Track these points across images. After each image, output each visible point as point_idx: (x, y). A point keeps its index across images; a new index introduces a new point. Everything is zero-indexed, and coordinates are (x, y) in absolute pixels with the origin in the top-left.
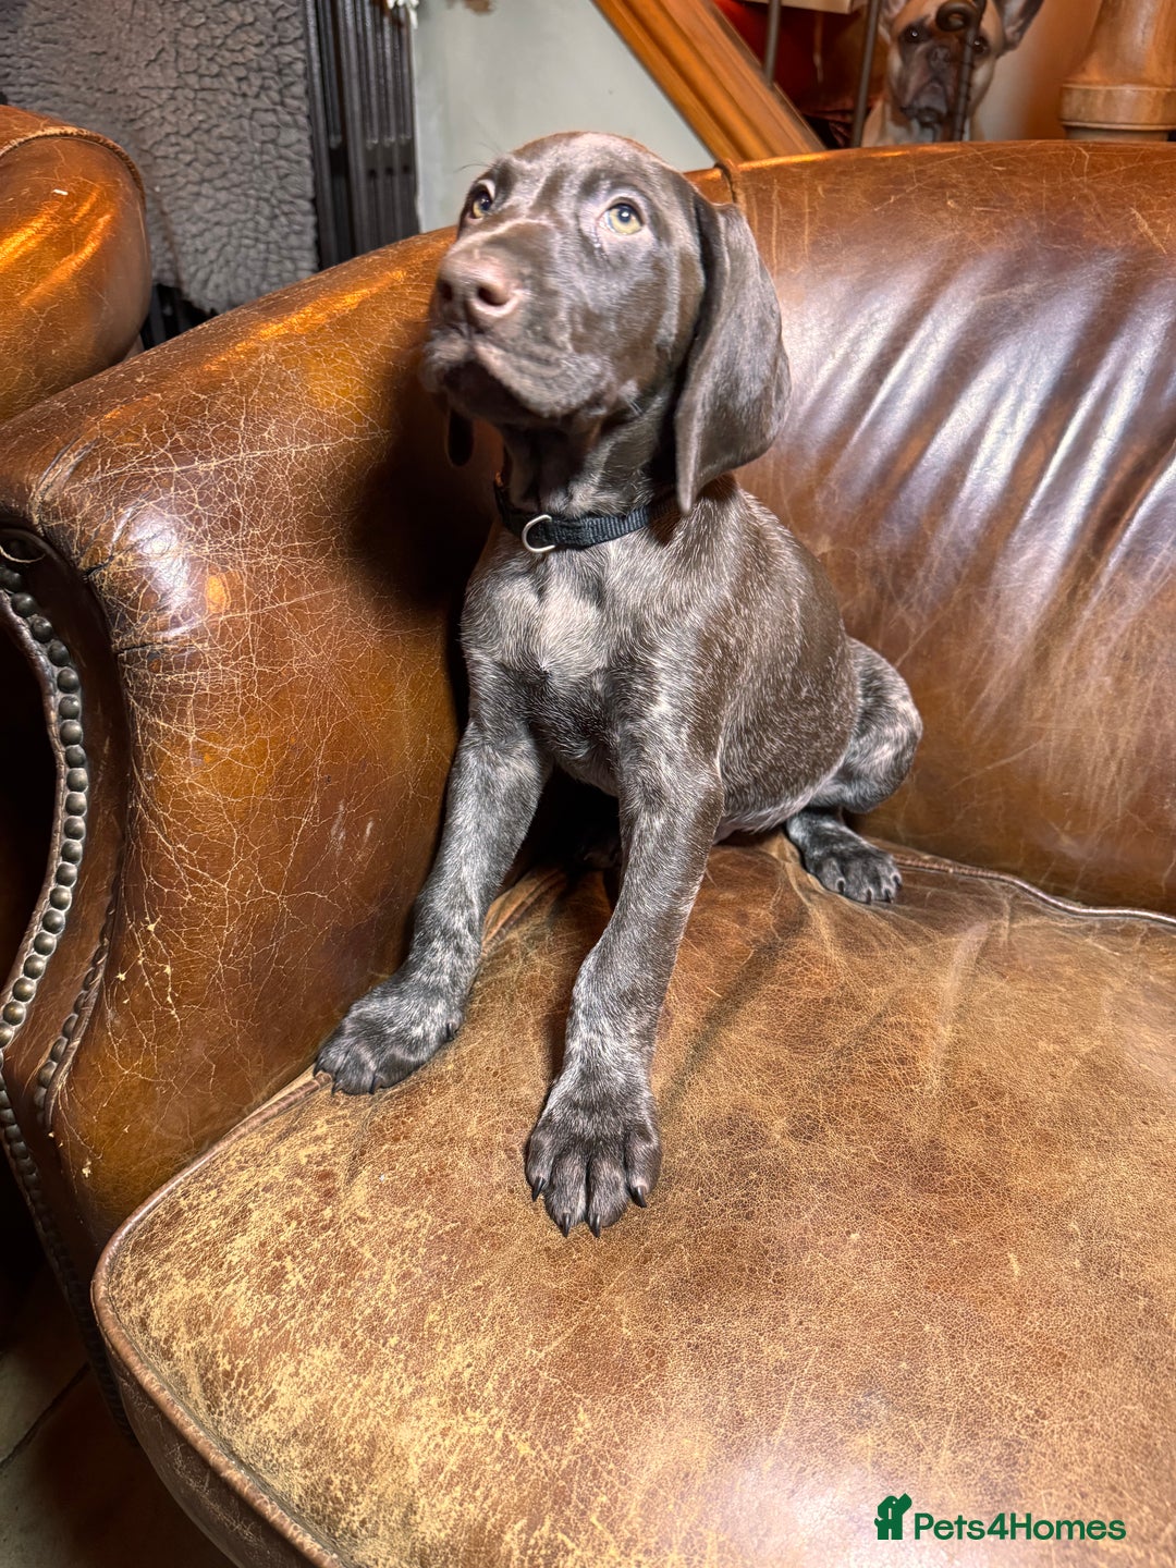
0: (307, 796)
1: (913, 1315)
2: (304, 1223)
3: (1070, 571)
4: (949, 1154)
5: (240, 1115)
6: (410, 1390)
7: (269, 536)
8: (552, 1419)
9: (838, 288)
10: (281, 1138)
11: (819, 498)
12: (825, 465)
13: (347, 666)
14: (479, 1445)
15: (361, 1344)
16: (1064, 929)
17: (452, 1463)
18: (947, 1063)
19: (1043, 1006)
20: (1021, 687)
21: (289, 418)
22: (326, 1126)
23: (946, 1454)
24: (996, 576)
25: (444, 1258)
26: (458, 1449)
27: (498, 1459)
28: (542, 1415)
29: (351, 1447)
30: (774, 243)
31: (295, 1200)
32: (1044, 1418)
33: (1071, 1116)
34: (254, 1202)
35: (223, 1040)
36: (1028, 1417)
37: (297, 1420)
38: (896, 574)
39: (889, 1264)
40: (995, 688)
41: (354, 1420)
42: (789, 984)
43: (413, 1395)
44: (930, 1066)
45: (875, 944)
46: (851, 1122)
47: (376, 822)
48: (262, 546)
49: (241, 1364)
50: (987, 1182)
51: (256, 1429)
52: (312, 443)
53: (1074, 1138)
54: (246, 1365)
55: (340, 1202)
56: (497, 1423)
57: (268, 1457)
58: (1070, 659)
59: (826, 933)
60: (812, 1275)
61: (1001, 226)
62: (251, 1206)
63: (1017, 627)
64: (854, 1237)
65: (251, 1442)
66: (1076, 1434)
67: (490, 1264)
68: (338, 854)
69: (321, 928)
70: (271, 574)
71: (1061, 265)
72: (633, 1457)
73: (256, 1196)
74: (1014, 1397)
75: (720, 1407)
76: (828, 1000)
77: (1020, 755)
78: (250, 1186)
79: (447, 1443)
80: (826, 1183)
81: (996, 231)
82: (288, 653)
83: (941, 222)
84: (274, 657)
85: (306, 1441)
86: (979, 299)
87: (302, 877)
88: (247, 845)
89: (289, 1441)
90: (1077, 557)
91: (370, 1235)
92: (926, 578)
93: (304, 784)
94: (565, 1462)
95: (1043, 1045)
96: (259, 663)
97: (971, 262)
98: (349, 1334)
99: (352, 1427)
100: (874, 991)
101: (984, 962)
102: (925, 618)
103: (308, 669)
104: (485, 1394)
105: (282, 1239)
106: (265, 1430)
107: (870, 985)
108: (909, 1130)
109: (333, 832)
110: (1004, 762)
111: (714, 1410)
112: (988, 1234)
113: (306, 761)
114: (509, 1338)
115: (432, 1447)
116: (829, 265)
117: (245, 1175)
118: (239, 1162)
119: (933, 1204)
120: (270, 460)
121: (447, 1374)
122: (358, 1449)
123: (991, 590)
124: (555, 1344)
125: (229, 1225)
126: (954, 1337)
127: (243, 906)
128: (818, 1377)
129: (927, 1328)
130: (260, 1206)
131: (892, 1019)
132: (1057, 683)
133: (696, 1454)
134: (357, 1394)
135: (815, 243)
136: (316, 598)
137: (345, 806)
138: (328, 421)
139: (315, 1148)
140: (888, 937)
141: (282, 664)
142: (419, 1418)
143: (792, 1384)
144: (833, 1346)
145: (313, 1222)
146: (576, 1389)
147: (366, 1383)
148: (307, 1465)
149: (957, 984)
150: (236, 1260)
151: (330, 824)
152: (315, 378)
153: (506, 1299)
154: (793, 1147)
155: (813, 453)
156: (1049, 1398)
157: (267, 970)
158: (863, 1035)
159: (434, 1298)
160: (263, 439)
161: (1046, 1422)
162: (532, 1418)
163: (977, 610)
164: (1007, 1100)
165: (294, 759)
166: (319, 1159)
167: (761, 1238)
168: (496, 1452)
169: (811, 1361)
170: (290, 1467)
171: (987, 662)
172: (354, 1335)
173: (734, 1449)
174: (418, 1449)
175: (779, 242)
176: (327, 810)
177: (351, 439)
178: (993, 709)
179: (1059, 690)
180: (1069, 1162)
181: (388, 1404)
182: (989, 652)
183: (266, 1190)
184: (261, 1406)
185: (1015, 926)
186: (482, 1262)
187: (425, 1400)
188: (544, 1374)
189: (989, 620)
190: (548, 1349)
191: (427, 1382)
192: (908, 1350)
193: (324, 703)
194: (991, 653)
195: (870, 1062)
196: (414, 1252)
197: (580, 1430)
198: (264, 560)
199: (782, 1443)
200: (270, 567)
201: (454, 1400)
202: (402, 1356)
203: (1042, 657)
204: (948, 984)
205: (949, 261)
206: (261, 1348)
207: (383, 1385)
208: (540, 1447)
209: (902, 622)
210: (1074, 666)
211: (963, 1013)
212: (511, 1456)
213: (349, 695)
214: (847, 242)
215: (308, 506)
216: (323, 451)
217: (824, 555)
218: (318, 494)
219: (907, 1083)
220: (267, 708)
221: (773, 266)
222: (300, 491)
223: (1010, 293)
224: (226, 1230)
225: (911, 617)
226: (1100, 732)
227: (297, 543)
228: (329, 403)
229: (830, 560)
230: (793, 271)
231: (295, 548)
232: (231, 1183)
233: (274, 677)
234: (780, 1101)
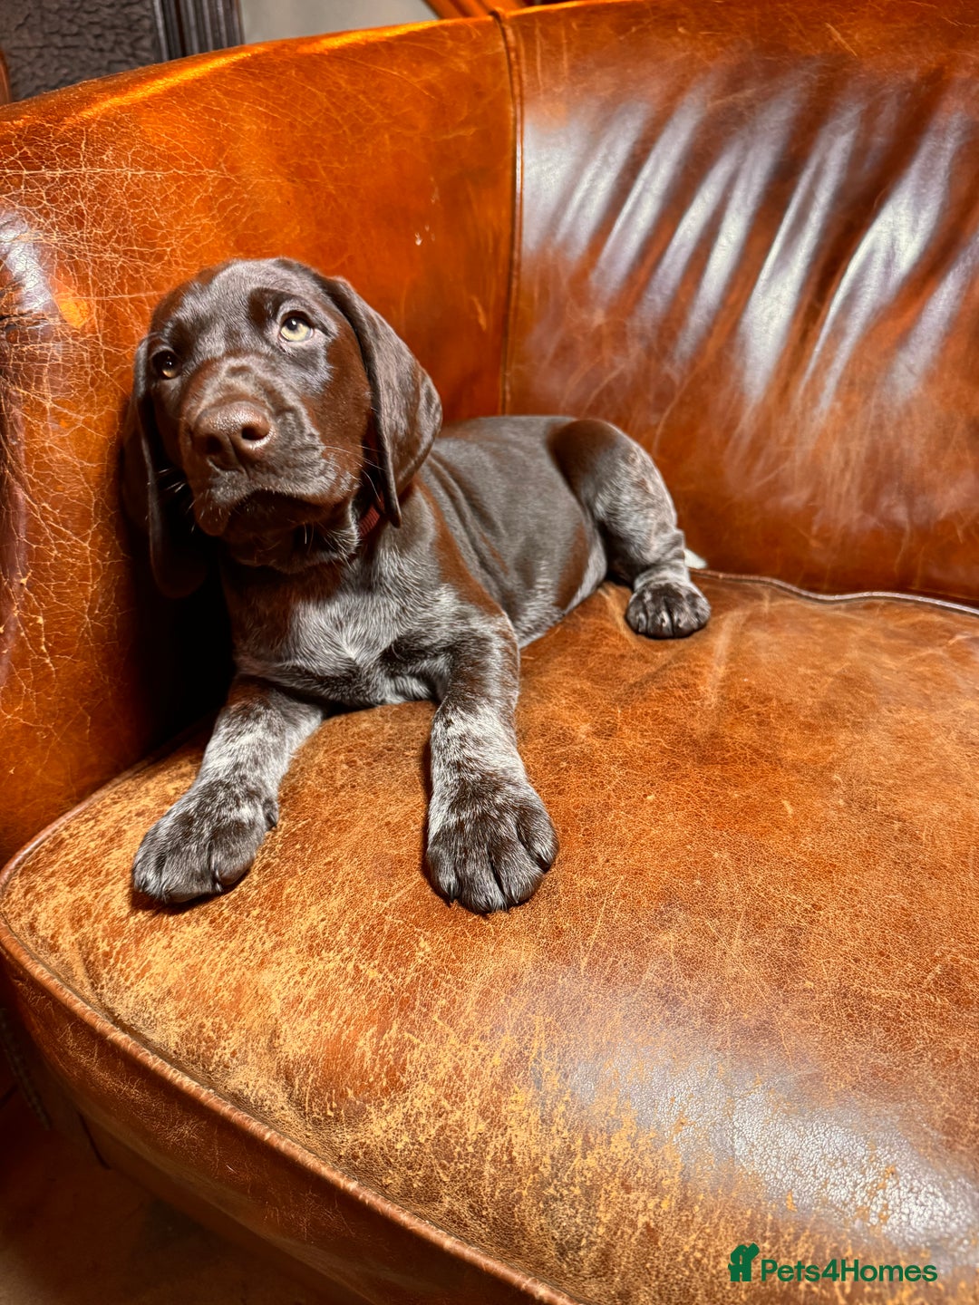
1: (703, 847)
3: (800, 317)
4: (728, 740)
6: (272, 944)
7: (111, 237)
8: (397, 949)
9: (593, 103)
11: (592, 277)
12: (595, 250)
14: (332, 977)
15: (227, 919)
17: (310, 994)
18: (722, 687)
20: (769, 419)
21: (124, 147)
23: (737, 942)
25: (298, 846)
26: (315, 983)
27: (351, 985)
28: (387, 948)
29: (220, 995)
30: (539, 68)
32: (820, 909)
33: (829, 710)
35: (96, 693)
36: (806, 910)
37: (170, 982)
38: (660, 336)
39: (681, 815)
40: (747, 422)
41: (222, 974)
43: (274, 948)
44: (709, 689)
46: (644, 724)
48: (104, 244)
49: (118, 944)
50: (761, 755)
51: (134, 994)
52: (146, 169)
53: (832, 723)
54: (123, 945)
56: (349, 959)
57: (146, 1016)
58: (806, 391)
59: (619, 620)
60: (616, 827)
61: (723, 45)
62: (125, 827)
63: (759, 369)
64: (650, 798)
65: (131, 1005)
66: (848, 919)
67: (338, 844)
70: (113, 269)
71: (773, 72)
72: (468, 968)
73: (130, 820)
74: (794, 897)
75: (541, 925)
77: (770, 476)
78: (124, 813)
79: (305, 979)
80: (625, 763)
81: (719, 49)
82: (131, 339)
83: (674, 45)
84: (118, 340)
85: (179, 998)
86: (709, 105)
88: (104, 509)
89: (164, 999)
90: (804, 308)
92: (685, 338)
94: (408, 979)
95: (802, 670)
96: (105, 343)
97: (700, 76)
98: (217, 913)
99: (220, 979)
100: (659, 654)
101: (750, 624)
102: (686, 372)
104: (338, 939)
106: (142, 993)
108: (692, 729)
111: (537, 927)
112: (764, 789)
114: (358, 896)
115: (291, 984)
116: (585, 85)
117: (118, 807)
118: (113, 799)
119: (715, 771)
120: (108, 177)
121: (304, 928)
122: (226, 996)
123: (739, 342)
124: (398, 895)
125: (106, 844)
126: (739, 860)
127: (104, 566)
128: (625, 896)
129: (716, 855)
131: (676, 665)
133: (523, 959)
134: (224, 955)
135: (573, 67)
136: (154, 297)
138: (159, 155)
139: (182, 783)
141: (126, 347)
142: (279, 964)
143: (602, 903)
144: (636, 873)
146: (418, 926)
147: (232, 946)
148: (181, 1016)
149: (728, 641)
150: (113, 867)
152: (147, 122)
153: (354, 868)
154: (597, 743)
156: (823, 896)
158: (653, 676)
159: (291, 876)
160: (102, 160)
161: (822, 913)
162: (379, 950)
163: (729, 360)
164: (775, 703)
167: (571, 807)
168: (349, 980)
169: (617, 887)
170: (166, 1020)
171: (740, 402)
172: (221, 914)
173: (555, 951)
174: (280, 987)
175: (543, 65)
177: (180, 172)
178: (746, 441)
179: (799, 418)
180: (829, 739)
181: (251, 957)
182: (739, 394)
183: (138, 815)
184: (138, 975)
185: (774, 605)
186: (330, 844)
187: (284, 950)
188: (389, 918)
189: (738, 365)
190: (391, 899)
191: (286, 937)
192: (701, 872)
194: (742, 394)
195: (658, 689)
197: (421, 954)
198: (106, 256)
199: (596, 944)
200: (112, 263)
201: (311, 947)
202: (263, 922)
203: (783, 391)
204: (720, 642)
205: (684, 76)
206: (137, 931)
207: (247, 945)
208: (387, 970)
209: (668, 377)
210: (809, 396)
211: (734, 656)
212: (361, 981)
214: (600, 65)
215: (144, 220)
216: (155, 178)
217: (600, 327)
218: (152, 212)
219: (689, 699)
220: (113, 385)
221: (539, 88)
222: (136, 206)
223: (735, 98)
224: (103, 847)
225: (674, 370)
226: (836, 450)
227: (135, 248)
228: (160, 142)
229: (605, 331)
230: (556, 90)
231: (134, 251)
232: (106, 814)
233: (119, 359)
234: (584, 712)
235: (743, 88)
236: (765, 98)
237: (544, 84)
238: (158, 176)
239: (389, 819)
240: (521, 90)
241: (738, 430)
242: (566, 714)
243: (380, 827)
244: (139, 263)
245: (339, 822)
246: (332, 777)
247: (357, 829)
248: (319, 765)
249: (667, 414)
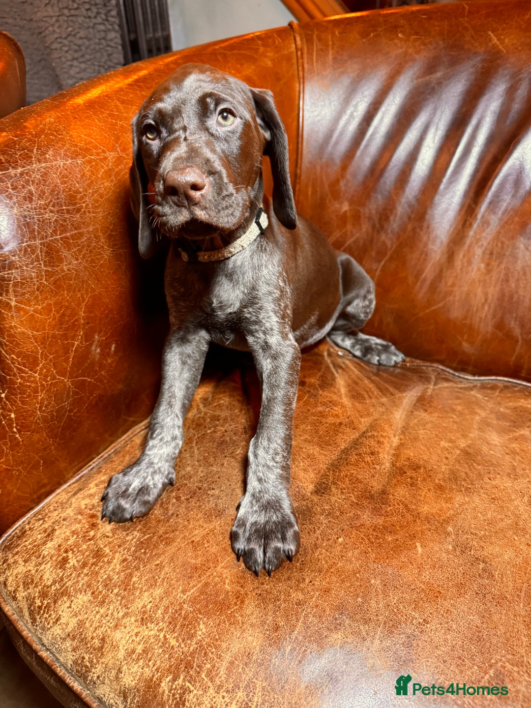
0: (76, 331)
1: (366, 575)
2: (80, 536)
3: (463, 212)
4: (391, 496)
5: (59, 485)
6: (122, 614)
7: (49, 204)
8: (187, 628)
9: (346, 81)
10: (75, 494)
11: (342, 183)
12: (344, 167)
13: (94, 267)
14: (152, 640)
15: (101, 592)
16: (461, 388)
17: (139, 649)
18: (394, 455)
19: (444, 425)
20: (441, 271)
21: (59, 147)
22: (95, 488)
23: (377, 642)
24: (427, 217)
25: (143, 551)
26: (143, 642)
27: (161, 647)
28: (183, 626)
29: (94, 641)
30: (315, 60)
31: (77, 525)
32: (427, 623)
33: (454, 476)
34: (58, 525)
35: (45, 449)
36: (419, 623)
37: (69, 629)
38: (380, 219)
39: (356, 552)
40: (429, 272)
41: (96, 628)
42: (322, 416)
43: (123, 616)
44: (386, 456)
45: (366, 396)
46: (344, 484)
47: (117, 344)
48: (45, 209)
49: (45, 602)
50: (408, 510)
51: (52, 633)
52: (72, 159)
53: (454, 487)
54: (48, 603)
55: (99, 529)
56: (161, 630)
57: (57, 646)
58: (464, 256)
59: (343, 390)
60: (319, 560)
61: (425, 45)
62: (56, 528)
63: (438, 242)
64: (340, 540)
65: (50, 639)
66: (443, 631)
67: (163, 553)
68: (97, 359)
69: (92, 395)
70: (50, 223)
71: (454, 62)
72: (224, 645)
73: (59, 523)
74: (414, 613)
75: (268, 622)
76: (341, 424)
77: (441, 304)
78: (58, 518)
79: (138, 639)
80: (329, 514)
81: (422, 47)
82: (61, 260)
83: (396, 45)
84: (53, 263)
85: (74, 639)
86: (415, 82)
87: (78, 370)
88: (46, 355)
89: (66, 638)
90: (466, 206)
91: (110, 543)
92: (394, 220)
93: (74, 325)
94: (192, 648)
95: (443, 444)
96: (45, 266)
97: (410, 64)
98: (95, 587)
99: (94, 632)
100: (363, 420)
101: (417, 405)
102: (395, 240)
103: (73, 269)
104: (157, 616)
105: (69, 543)
106: (56, 633)
107: (361, 417)
108: (372, 487)
109: (93, 348)
110: (433, 308)
111: (265, 623)
112: (407, 535)
113: (74, 314)
114: (170, 589)
115: (130, 641)
116: (342, 70)
117: (56, 513)
118: (54, 507)
119: (380, 521)
120: (49, 168)
121: (140, 606)
122: (96, 642)
123: (425, 224)
124: (192, 591)
125: (46, 537)
126: (385, 585)
127: (47, 385)
128: (317, 606)
129: (373, 581)
130: (60, 527)
131: (370, 434)
132: (458, 268)
133: (255, 644)
134: (98, 616)
135: (335, 59)
136: (75, 234)
137: (98, 336)
138: (80, 149)
139: (90, 501)
140: (373, 393)
141: (58, 266)
142: (125, 627)
143: (304, 610)
144: (325, 591)
145: (84, 536)
146: (200, 613)
147: (102, 611)
148: (74, 650)
149: (403, 416)
150: (47, 553)
151: (91, 345)
152: (74, 129)
153: (170, 570)
154: (315, 498)
155: (338, 161)
156: (431, 613)
157: (64, 415)
158: (356, 442)
159: (137, 570)
160: (46, 158)
161: (428, 626)
162: (178, 628)
163: (419, 235)
164: (422, 470)
165: (68, 312)
166: (91, 507)
168: (160, 644)
169: (314, 599)
170: (66, 651)
171: (425, 260)
172: (98, 588)
173: (273, 641)
174: (124, 642)
175: (317, 59)
176: (88, 337)
177: (92, 157)
178: (428, 282)
179: (459, 272)
180: (451, 498)
181: (111, 621)
182: (425, 255)
183: (64, 520)
184: (54, 622)
185: (436, 387)
186: (160, 551)
187: (129, 619)
188: (185, 606)
189: (425, 239)
190: (188, 593)
191: (130, 610)
192: (362, 592)
193: (82, 285)
194: (426, 255)
195: (356, 455)
196: (129, 550)
197: (200, 633)
198: (46, 216)
199: (296, 638)
200: (49, 219)
201: (142, 619)
202: (119, 598)
203: (450, 256)
204: (398, 416)
205: (400, 64)
206: (55, 595)
207: (110, 612)
208: (181, 641)
209: (384, 243)
210: (466, 259)
211: (405, 430)
212: (167, 646)
213: (96, 282)
214: (351, 57)
215: (70, 190)
216: (77, 163)
217: (346, 211)
218: (75, 184)
219: (373, 464)
220: (51, 288)
221: (314, 71)
222: (65, 183)
223: (430, 78)
224: (45, 539)
225: (387, 239)
226: (479, 291)
227: (64, 208)
228: (81, 141)
229: (348, 214)
230: (324, 73)
231: (63, 210)
232: (49, 517)
233: (54, 272)
235: (435, 72)
236: (448, 78)
237: (317, 69)
238: (79, 162)
239: (193, 539)
240: (303, 75)
241: (423, 276)
242: (302, 474)
243: (188, 544)
244: (67, 216)
245: (167, 538)
246: (167, 508)
247: (175, 544)
249: (383, 263)
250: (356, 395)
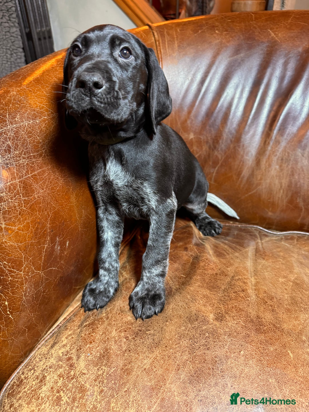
0: (46, 238)
1: (265, 377)
2: (65, 378)
3: (264, 136)
4: (264, 320)
5: (37, 341)
7: (22, 153)
9: (188, 60)
10: (52, 347)
11: (189, 122)
12: (189, 112)
13: (54, 193)
16: (276, 240)
18: (255, 290)
19: (278, 267)
20: (253, 171)
21: (24, 113)
22: (66, 340)
24: (242, 140)
25: (113, 382)
30: (167, 47)
31: (61, 370)
33: (294, 301)
34: (47, 373)
35: (29, 321)
38: (213, 142)
39: (255, 360)
40: (246, 173)
42: (205, 269)
44: (251, 291)
45: (226, 254)
46: (233, 313)
47: (70, 241)
48: (19, 157)
50: (276, 328)
52: (32, 120)
53: (297, 309)
55: (76, 368)
58: (266, 162)
59: (211, 252)
60: (232, 368)
61: (232, 37)
62: (46, 374)
63: (250, 154)
64: (242, 352)
67: (128, 382)
68: (58, 254)
69: (56, 278)
70: (24, 166)
71: (250, 47)
73: (47, 370)
76: (216, 274)
77: (255, 191)
78: (44, 366)
80: (230, 335)
81: (231, 39)
82: (33, 192)
83: (215, 37)
84: (28, 194)
86: (229, 59)
87: (47, 264)
88: (27, 258)
90: (265, 132)
91: (88, 379)
92: (222, 143)
93: (44, 234)
95: (280, 280)
96: (23, 197)
97: (225, 49)
100: (229, 269)
101: (257, 255)
102: (223, 154)
103: (41, 196)
105: (58, 385)
107: (227, 267)
108: (250, 313)
109: (56, 247)
110: (250, 193)
112: (281, 345)
113: (44, 226)
116: (184, 53)
117: (42, 363)
118: (39, 358)
119: (262, 337)
120: (19, 127)
123: (241, 144)
124: (155, 407)
125: (39, 382)
126: (279, 382)
127: (29, 278)
129: (270, 380)
130: (49, 374)
131: (237, 278)
132: (263, 169)
135: (179, 46)
136: (40, 172)
137: (59, 238)
138: (37, 112)
139: (64, 349)
140: (228, 251)
141: (31, 196)
144: (243, 392)
145: (68, 377)
149: (252, 264)
150: (44, 395)
151: (54, 245)
152: (31, 99)
153: (136, 393)
154: (217, 324)
155: (186, 109)
157: (40, 296)
158: (230, 284)
159: (112, 398)
160: (15, 121)
163: (238, 150)
164: (275, 300)
165: (40, 227)
166: (66, 353)
167: (213, 356)
171: (243, 165)
175: (168, 46)
176: (53, 241)
177: (46, 118)
178: (245, 179)
179: (264, 171)
180: (297, 317)
182: (242, 162)
183: (50, 367)
185: (263, 242)
186: (125, 381)
189: (242, 153)
192: (266, 389)
193: (47, 206)
194: (243, 162)
195: (234, 293)
196: (103, 382)
198: (21, 162)
200: (23, 164)
203: (258, 162)
204: (249, 264)
205: (219, 49)
209: (217, 156)
210: (267, 164)
211: (256, 273)
213: (56, 202)
214: (189, 45)
215: (34, 141)
216: (37, 123)
217: (192, 139)
218: (37, 137)
219: (246, 298)
220: (28, 212)
221: (167, 54)
222: (30, 137)
223: (237, 57)
224: (39, 384)
225: (219, 154)
226: (277, 182)
227: (32, 154)
228: (37, 107)
229: (194, 140)
230: (173, 55)
231: (31, 156)
232: (38, 367)
233: (29, 201)
234: (210, 308)
235: (240, 53)
236: (247, 57)
237: (169, 53)
238: (38, 122)
239: (145, 367)
240: (161, 56)
241: (242, 175)
242: (203, 308)
243: (142, 371)
244: (34, 160)
245: (127, 369)
246: (121, 345)
247: (134, 373)
248: (114, 337)
249: (217, 169)
250: (219, 254)
